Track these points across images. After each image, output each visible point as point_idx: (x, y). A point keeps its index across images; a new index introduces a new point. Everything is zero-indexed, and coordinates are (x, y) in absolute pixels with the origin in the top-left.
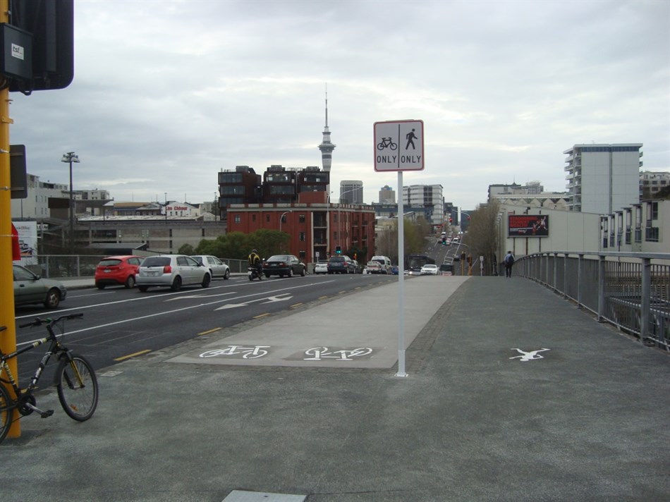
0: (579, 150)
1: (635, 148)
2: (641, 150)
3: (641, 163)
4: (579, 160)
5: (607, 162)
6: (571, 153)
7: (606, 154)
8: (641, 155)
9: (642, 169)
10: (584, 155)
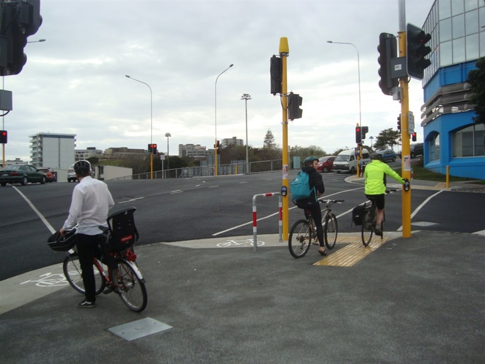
0: (42, 136)
1: (72, 137)
2: (75, 138)
3: (75, 145)
4: (41, 142)
5: (57, 144)
6: (34, 137)
7: (57, 139)
8: (75, 140)
9: (76, 148)
10: (45, 139)
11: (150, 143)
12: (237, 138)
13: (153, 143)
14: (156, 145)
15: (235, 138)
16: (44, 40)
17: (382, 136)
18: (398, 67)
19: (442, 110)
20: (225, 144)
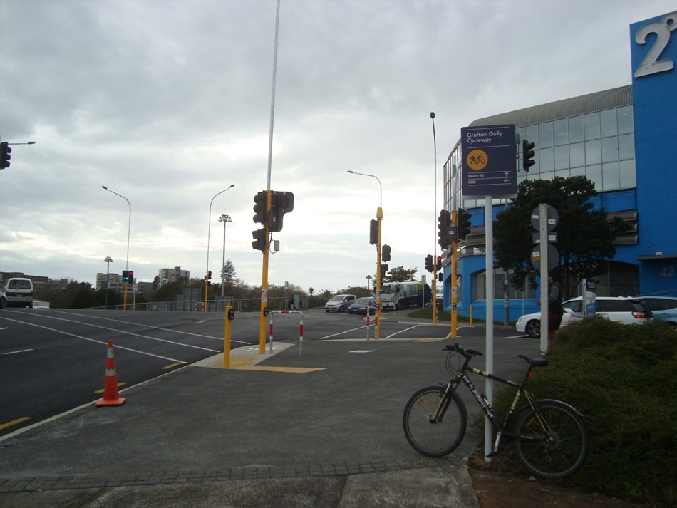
11: (125, 270)
12: (181, 269)
13: (128, 270)
14: (132, 272)
15: (179, 268)
16: (34, 143)
17: (391, 275)
18: (452, 233)
19: (464, 251)
20: (164, 275)
